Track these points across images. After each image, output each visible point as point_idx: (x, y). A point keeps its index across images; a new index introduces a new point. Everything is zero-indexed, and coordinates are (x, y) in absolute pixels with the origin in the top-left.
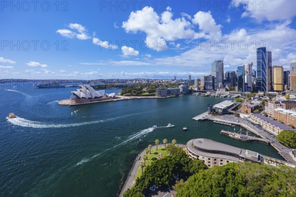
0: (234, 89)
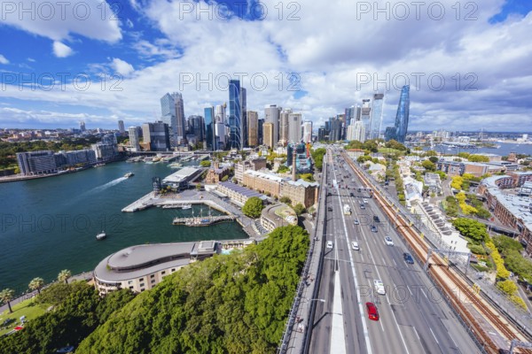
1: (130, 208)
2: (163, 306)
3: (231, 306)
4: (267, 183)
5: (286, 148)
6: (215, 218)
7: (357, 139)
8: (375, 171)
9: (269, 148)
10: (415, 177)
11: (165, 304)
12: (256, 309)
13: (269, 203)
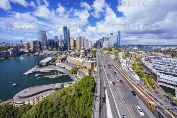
0: (54, 50)
1: (27, 73)
2: (44, 109)
3: (70, 106)
4: (78, 62)
5: (84, 50)
6: (60, 75)
7: (106, 47)
8: (112, 57)
9: (78, 50)
10: (123, 58)
11: (45, 108)
12: (79, 106)
13: (79, 69)
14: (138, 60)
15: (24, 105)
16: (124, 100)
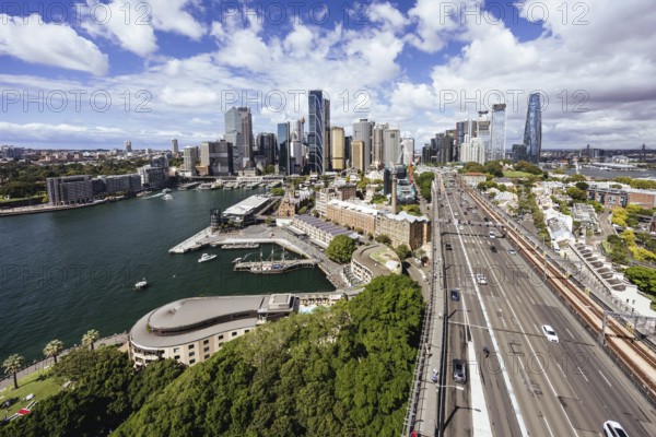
0: (273, 171)
2: (221, 387)
3: (316, 389)
4: (358, 216)
5: (382, 172)
7: (474, 159)
8: (503, 201)
9: (359, 172)
10: (559, 209)
11: (225, 383)
12: (352, 396)
13: (361, 244)
14: (641, 220)
15: (161, 359)
16: (565, 405)
